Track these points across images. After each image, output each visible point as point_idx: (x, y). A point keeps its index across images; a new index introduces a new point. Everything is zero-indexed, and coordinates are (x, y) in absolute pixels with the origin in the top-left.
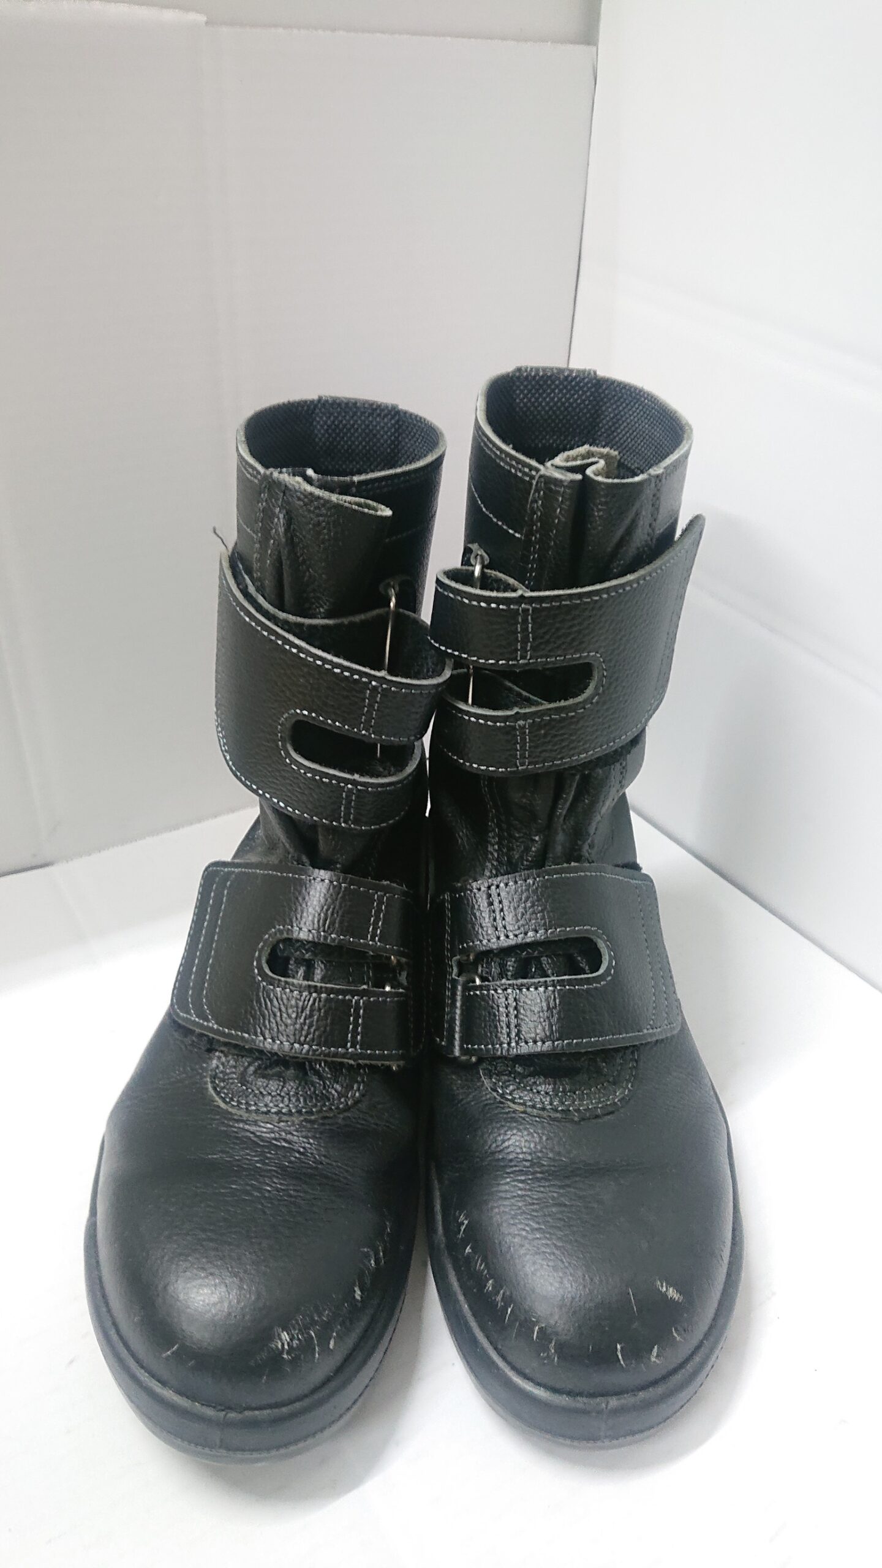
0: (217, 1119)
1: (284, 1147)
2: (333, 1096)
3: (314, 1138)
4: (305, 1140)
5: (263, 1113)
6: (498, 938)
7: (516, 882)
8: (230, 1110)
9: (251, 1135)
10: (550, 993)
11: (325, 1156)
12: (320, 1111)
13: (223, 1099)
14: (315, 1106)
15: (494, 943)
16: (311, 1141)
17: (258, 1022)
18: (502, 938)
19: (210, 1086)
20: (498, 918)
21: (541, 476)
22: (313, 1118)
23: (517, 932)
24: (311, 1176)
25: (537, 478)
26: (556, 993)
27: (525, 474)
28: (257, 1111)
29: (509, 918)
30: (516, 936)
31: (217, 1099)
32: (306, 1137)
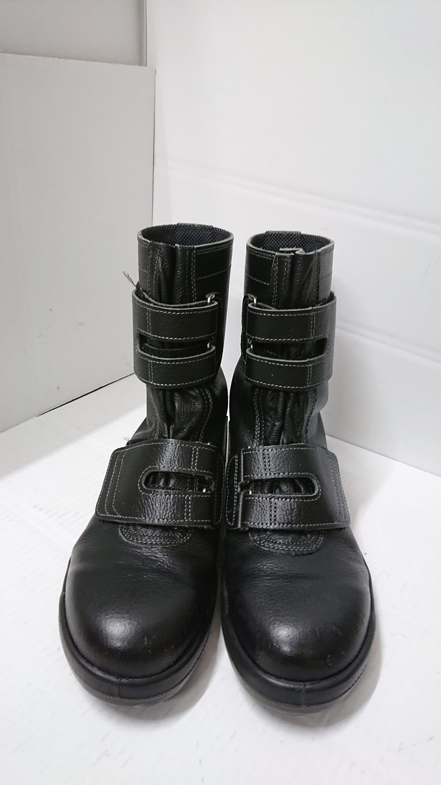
0: (123, 546)
1: (153, 559)
2: (177, 537)
3: (167, 555)
4: (163, 556)
5: (144, 544)
6: (266, 474)
7: (277, 449)
8: (129, 542)
9: (138, 554)
10: (292, 502)
11: (172, 564)
12: (171, 544)
13: (126, 538)
14: (168, 541)
15: (264, 476)
16: (166, 557)
17: (141, 511)
18: (268, 475)
19: (120, 531)
20: (267, 465)
21: (276, 256)
22: (167, 546)
23: (275, 473)
24: (165, 572)
25: (275, 257)
26: (295, 503)
27: (270, 257)
28: (141, 543)
29: (272, 466)
30: (275, 474)
31: (123, 537)
32: (163, 555)
